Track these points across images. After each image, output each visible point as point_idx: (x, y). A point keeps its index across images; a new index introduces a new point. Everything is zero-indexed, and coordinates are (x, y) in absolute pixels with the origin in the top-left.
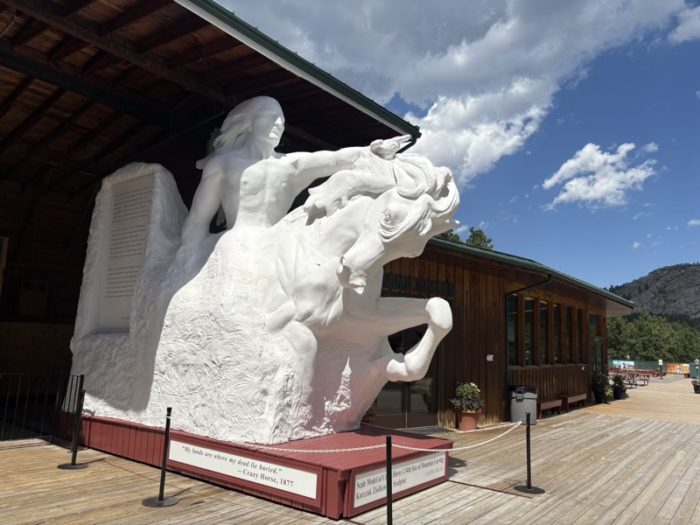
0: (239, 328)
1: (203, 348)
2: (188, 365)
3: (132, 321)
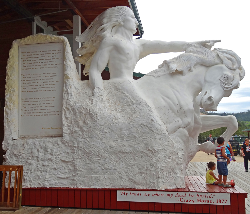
0: (163, 132)
1: (139, 144)
2: (126, 153)
3: (66, 129)
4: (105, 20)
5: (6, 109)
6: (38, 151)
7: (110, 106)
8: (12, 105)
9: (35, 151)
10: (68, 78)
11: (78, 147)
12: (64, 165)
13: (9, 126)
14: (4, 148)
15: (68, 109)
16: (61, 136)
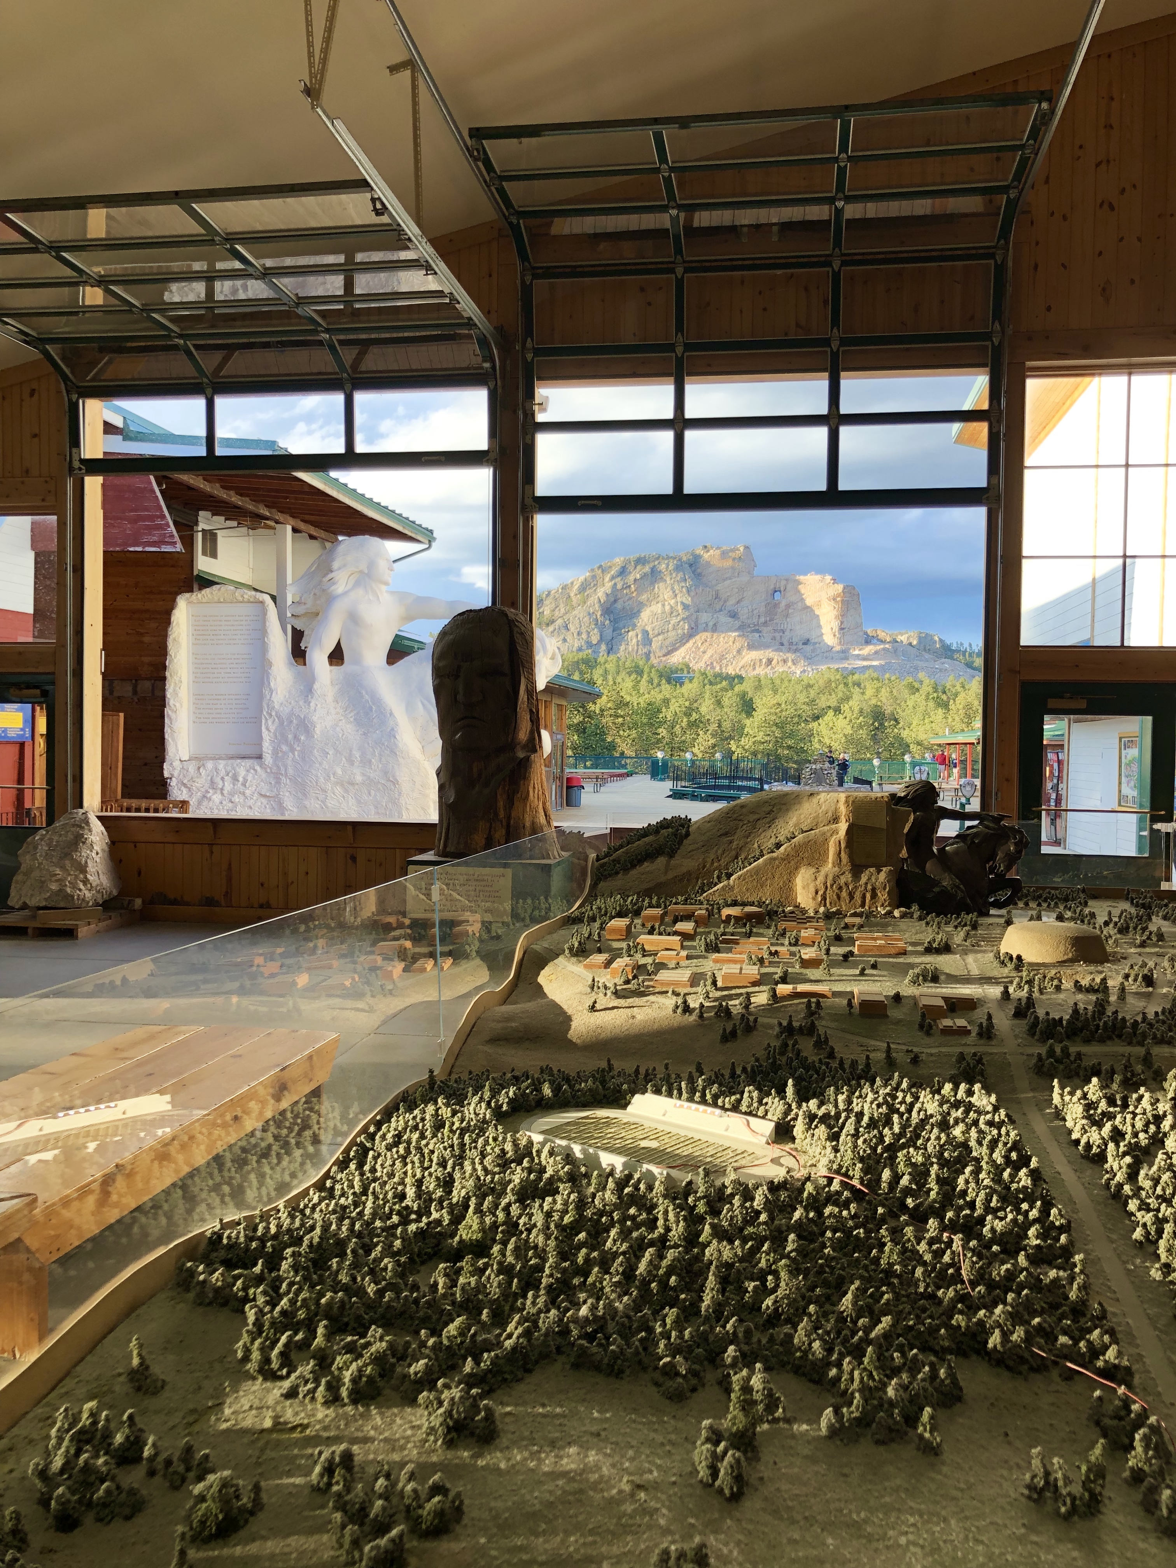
3: (267, 747)
4: (336, 565)
5: (167, 711)
6: (222, 779)
7: (337, 713)
8: (178, 705)
9: (218, 780)
10: (270, 665)
11: (286, 776)
12: (264, 801)
13: (173, 740)
14: (166, 775)
15: (271, 715)
16: (260, 757)
